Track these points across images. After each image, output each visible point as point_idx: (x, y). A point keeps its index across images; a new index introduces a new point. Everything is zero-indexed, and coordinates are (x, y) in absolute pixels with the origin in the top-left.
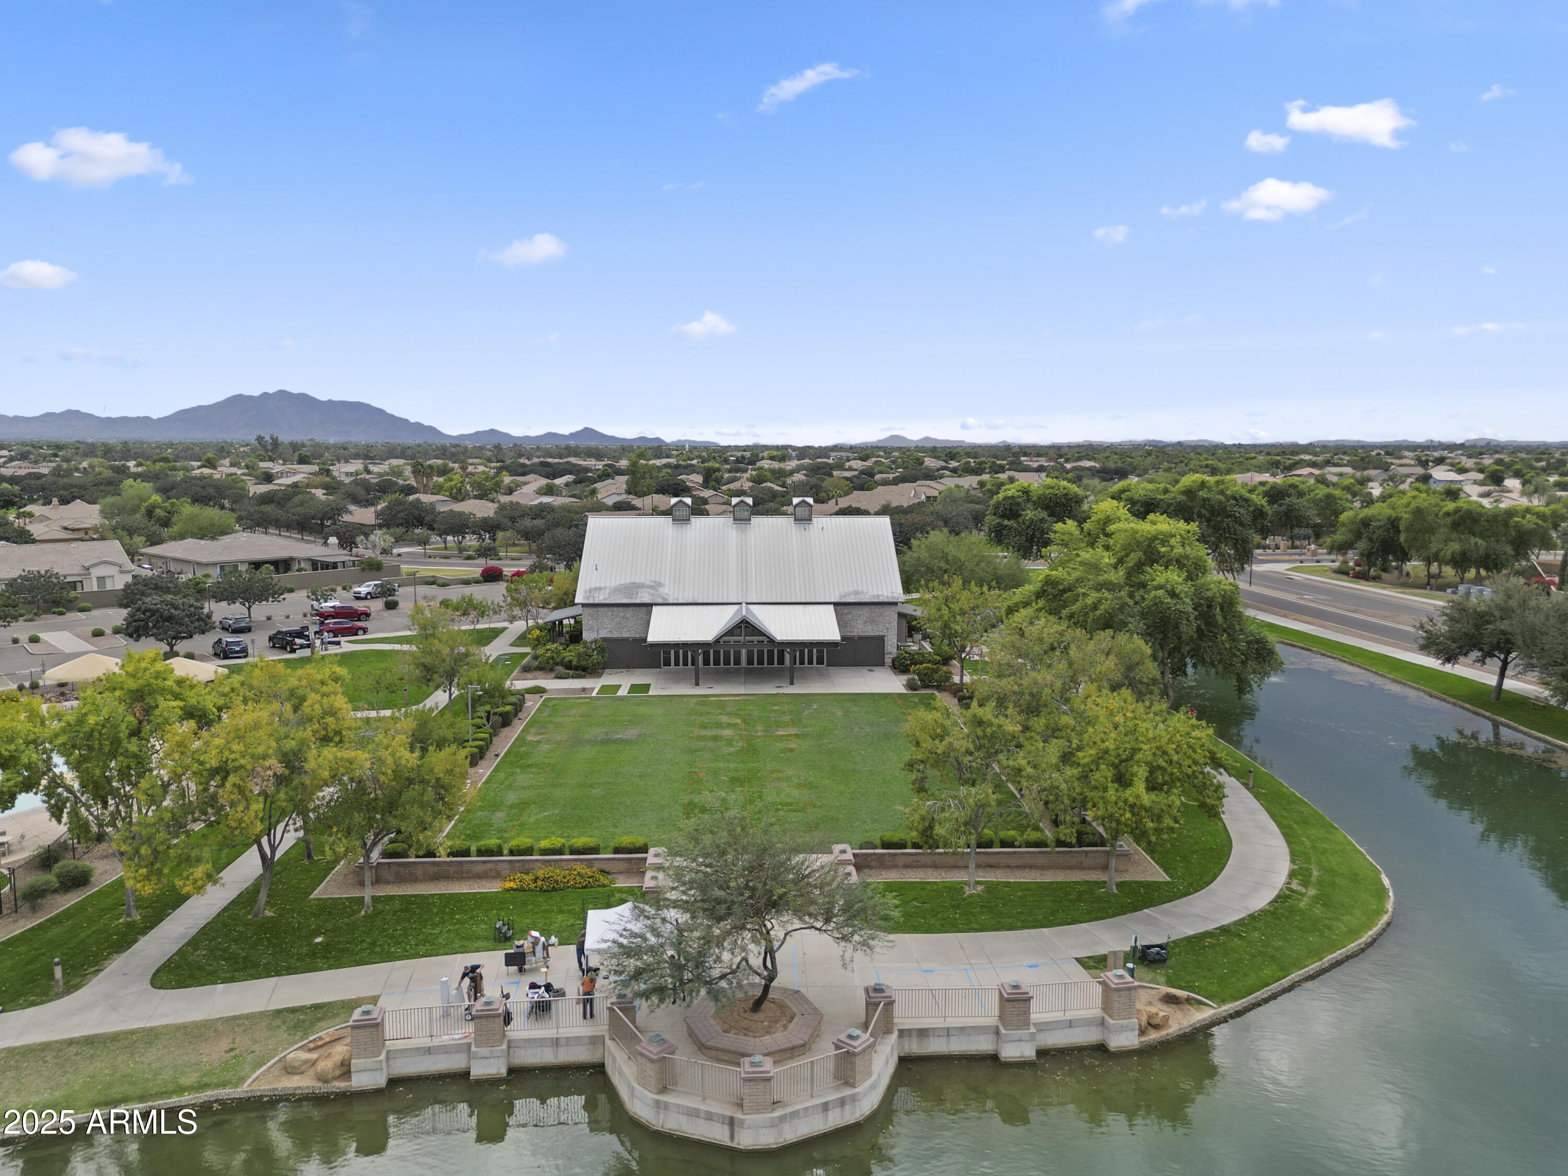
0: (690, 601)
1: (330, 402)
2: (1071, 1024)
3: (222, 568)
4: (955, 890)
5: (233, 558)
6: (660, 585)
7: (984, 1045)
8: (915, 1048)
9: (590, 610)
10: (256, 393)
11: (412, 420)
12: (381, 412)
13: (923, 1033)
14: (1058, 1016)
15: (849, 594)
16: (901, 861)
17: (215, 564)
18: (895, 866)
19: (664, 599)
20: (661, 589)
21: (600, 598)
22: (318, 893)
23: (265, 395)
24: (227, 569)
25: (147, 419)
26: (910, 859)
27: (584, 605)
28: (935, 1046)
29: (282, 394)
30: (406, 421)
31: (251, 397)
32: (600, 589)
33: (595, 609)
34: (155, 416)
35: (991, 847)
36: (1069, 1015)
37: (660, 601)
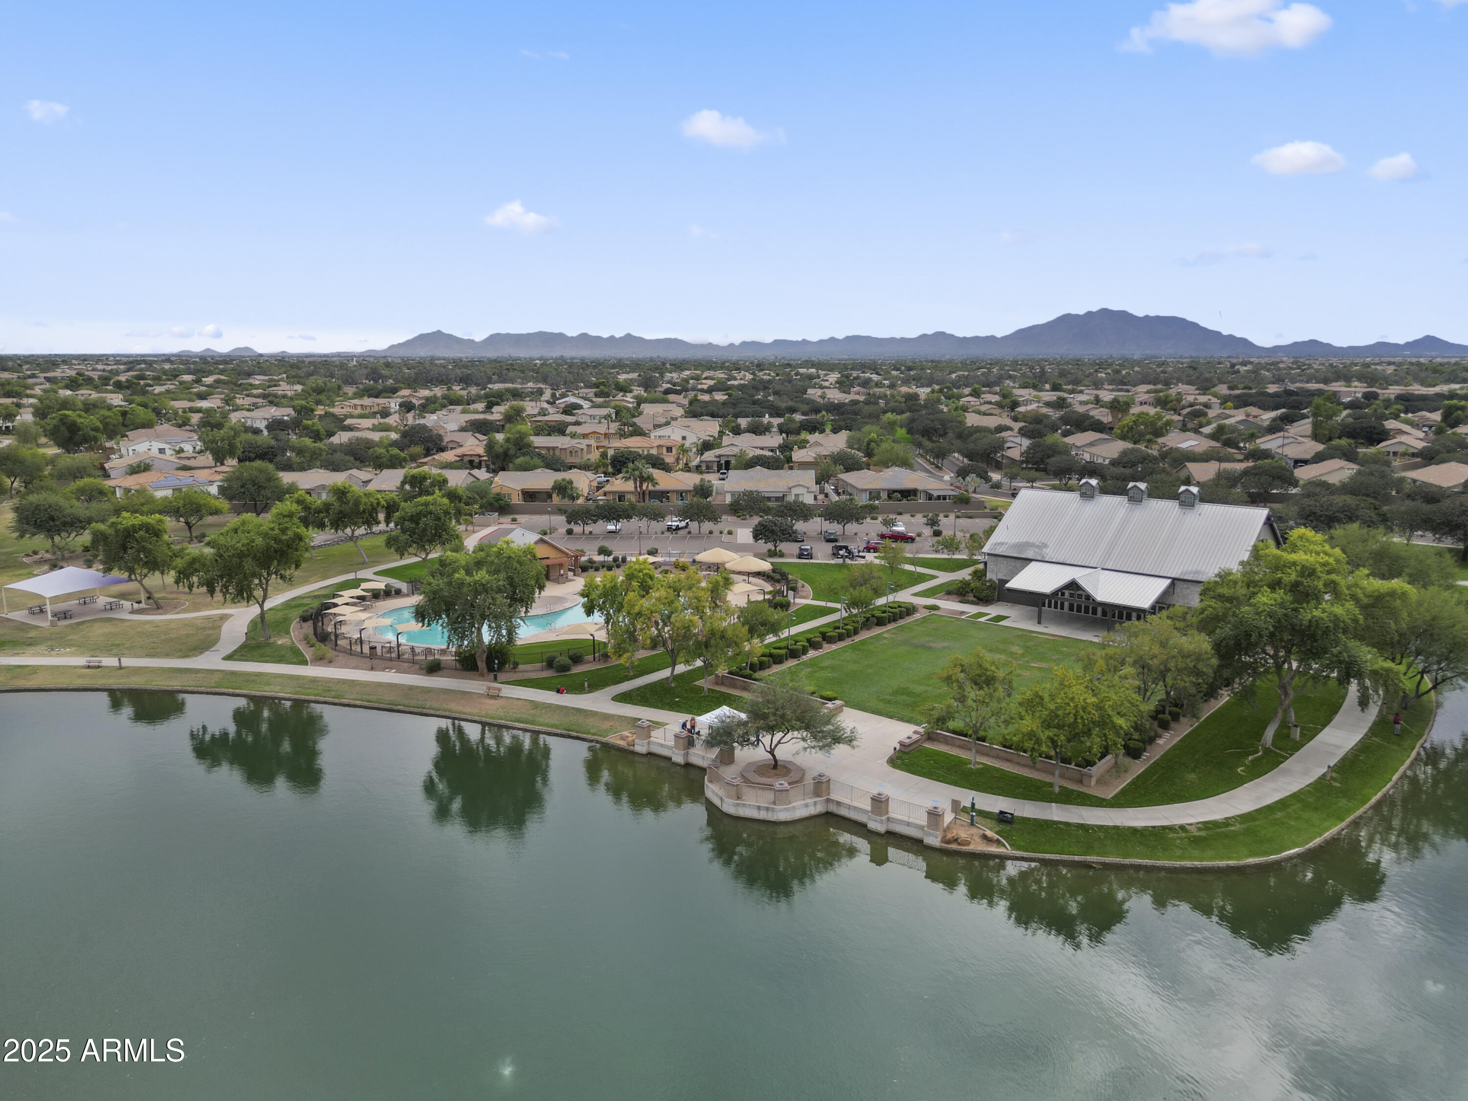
0: (1061, 561)
1: (1147, 317)
2: (908, 824)
3: (870, 493)
4: (962, 762)
5: (878, 487)
6: (1045, 546)
7: (862, 818)
8: (833, 808)
9: (993, 558)
10: (1082, 312)
11: (1225, 333)
12: (1195, 325)
13: (839, 804)
14: (906, 819)
15: (1191, 572)
16: (958, 743)
17: (866, 490)
18: (953, 745)
19: (1043, 557)
20: (1045, 550)
21: (999, 551)
22: (697, 683)
23: (1089, 314)
24: (873, 494)
25: (993, 337)
26: (962, 743)
27: (988, 554)
28: (843, 812)
29: (1105, 312)
30: (1219, 333)
31: (1078, 315)
32: (1003, 544)
33: (996, 558)
34: (999, 335)
35: (984, 741)
36: (911, 820)
37: (1039, 558)
